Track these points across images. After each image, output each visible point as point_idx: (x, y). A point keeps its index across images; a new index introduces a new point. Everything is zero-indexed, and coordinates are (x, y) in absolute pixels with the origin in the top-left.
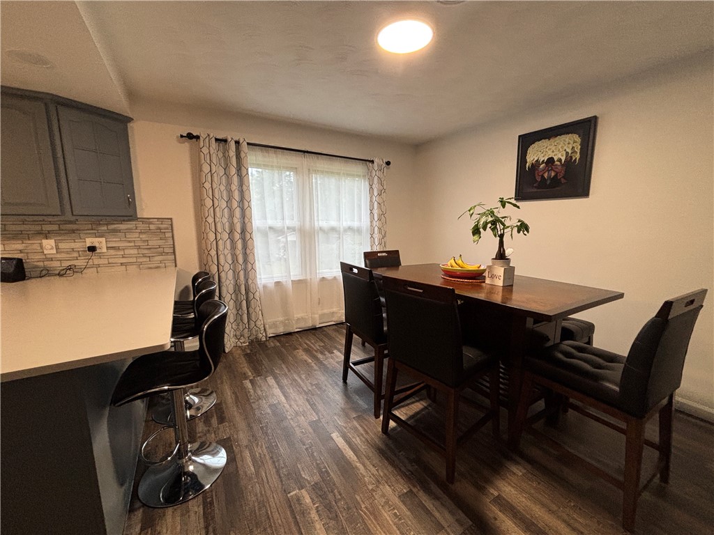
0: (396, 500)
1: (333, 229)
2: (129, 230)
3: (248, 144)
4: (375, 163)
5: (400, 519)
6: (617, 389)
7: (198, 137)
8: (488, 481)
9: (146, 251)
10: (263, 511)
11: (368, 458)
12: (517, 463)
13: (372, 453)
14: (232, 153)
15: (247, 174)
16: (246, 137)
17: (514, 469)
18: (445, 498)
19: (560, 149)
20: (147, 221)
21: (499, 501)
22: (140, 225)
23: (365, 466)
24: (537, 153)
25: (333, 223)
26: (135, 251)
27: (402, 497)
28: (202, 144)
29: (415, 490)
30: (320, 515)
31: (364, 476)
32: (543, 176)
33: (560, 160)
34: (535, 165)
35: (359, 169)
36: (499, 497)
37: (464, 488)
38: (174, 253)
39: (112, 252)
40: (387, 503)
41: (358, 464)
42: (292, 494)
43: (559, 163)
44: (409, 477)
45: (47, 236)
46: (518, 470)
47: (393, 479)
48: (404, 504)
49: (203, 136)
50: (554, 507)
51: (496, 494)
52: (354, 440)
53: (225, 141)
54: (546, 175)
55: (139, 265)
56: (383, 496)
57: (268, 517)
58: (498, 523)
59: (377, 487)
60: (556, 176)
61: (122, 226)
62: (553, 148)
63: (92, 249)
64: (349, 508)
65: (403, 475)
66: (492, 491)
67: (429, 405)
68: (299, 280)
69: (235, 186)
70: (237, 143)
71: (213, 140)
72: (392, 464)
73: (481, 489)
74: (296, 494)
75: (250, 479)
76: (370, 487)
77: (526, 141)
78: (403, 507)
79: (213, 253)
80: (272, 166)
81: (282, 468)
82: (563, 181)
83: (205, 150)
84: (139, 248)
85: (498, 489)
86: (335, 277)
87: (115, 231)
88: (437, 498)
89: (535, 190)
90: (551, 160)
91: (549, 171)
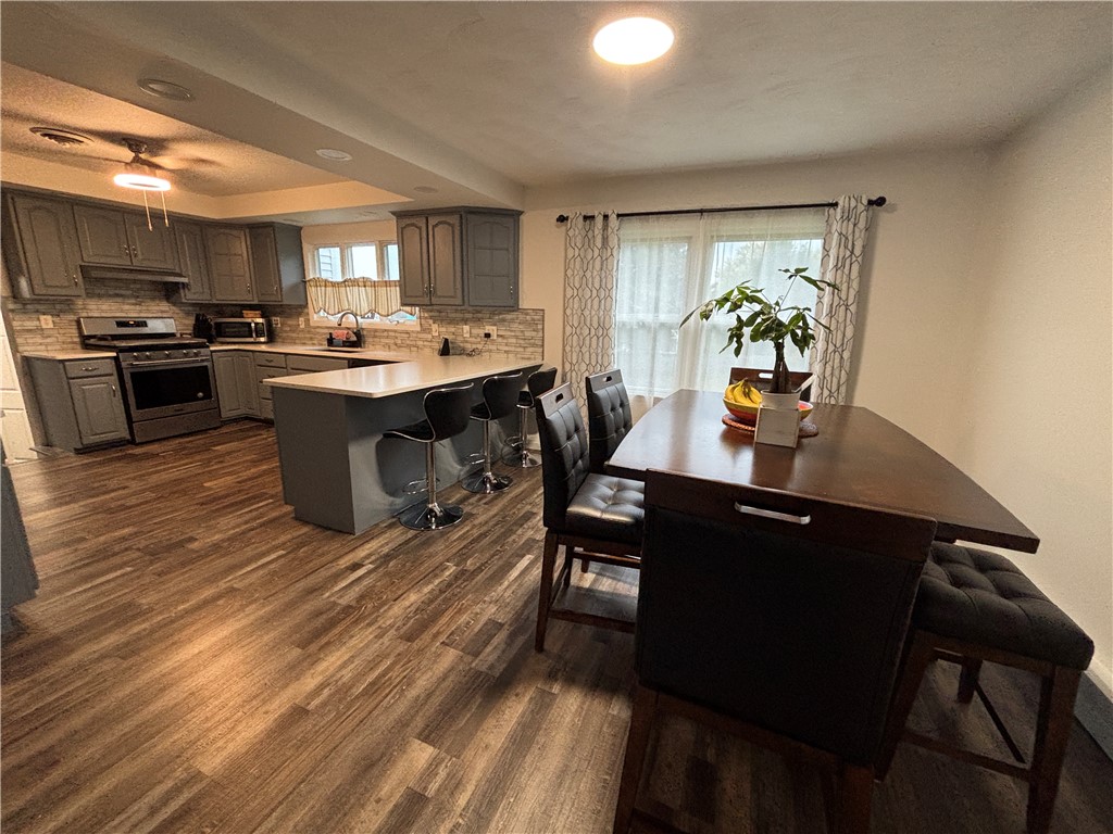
0: (485, 618)
2: (512, 321)
3: (618, 215)
4: (839, 207)
5: (467, 627)
7: (567, 218)
9: (522, 342)
14: (599, 230)
16: (615, 207)
20: (525, 312)
21: (547, 695)
22: (521, 317)
23: (508, 587)
26: (514, 341)
27: (492, 621)
28: (570, 225)
29: (507, 627)
31: (495, 591)
36: (554, 695)
38: (543, 346)
39: (500, 340)
40: (478, 614)
41: (507, 582)
45: (465, 321)
47: (507, 610)
48: (486, 624)
49: (572, 216)
53: (593, 217)
61: (509, 317)
63: (488, 336)
66: (556, 687)
70: (606, 217)
71: (581, 218)
83: (571, 233)
84: (517, 337)
87: (504, 320)
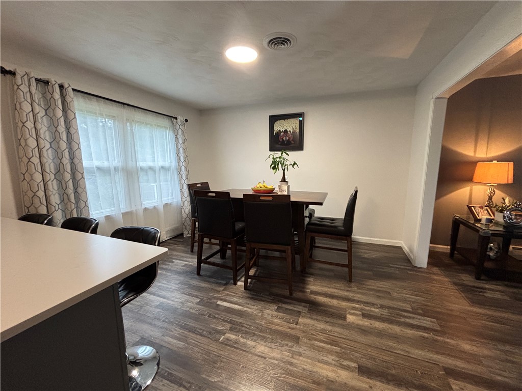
0: (275, 313)
1: (151, 168)
3: (74, 90)
4: (178, 120)
5: (283, 318)
6: (343, 228)
7: (13, 74)
8: (304, 288)
10: (212, 356)
11: (247, 303)
12: (309, 277)
13: (248, 301)
14: (57, 95)
15: (75, 117)
16: (71, 83)
17: (309, 279)
18: (294, 302)
19: (290, 126)
21: (312, 292)
23: (249, 308)
24: (279, 127)
25: (151, 164)
27: (277, 310)
28: (19, 82)
29: (280, 305)
30: (246, 338)
31: (253, 312)
32: (283, 139)
33: (290, 131)
34: (279, 133)
35: (166, 122)
36: (311, 291)
37: (298, 294)
40: (272, 316)
41: (245, 309)
42: (221, 339)
43: (289, 133)
44: (273, 301)
46: (311, 279)
47: (267, 306)
48: (279, 312)
49: (20, 72)
50: (329, 286)
51: (310, 291)
52: (232, 300)
53: (47, 83)
54: (284, 139)
56: (269, 315)
57: (218, 356)
58: (317, 300)
59: (263, 313)
60: (289, 139)
62: (287, 125)
64: (257, 328)
65: (270, 302)
66: (308, 291)
67: (257, 269)
68: (126, 212)
69: (62, 128)
70: (61, 87)
71: (34, 79)
72: (261, 300)
73: (304, 292)
74: (224, 338)
75: (186, 348)
76: (260, 315)
77: (273, 119)
78: (280, 314)
79: (41, 194)
80: (96, 114)
81: (203, 332)
82: (292, 142)
83: (24, 88)
85: (309, 289)
86: (155, 207)
88: (290, 304)
89: (279, 146)
90: (286, 131)
91: (285, 136)
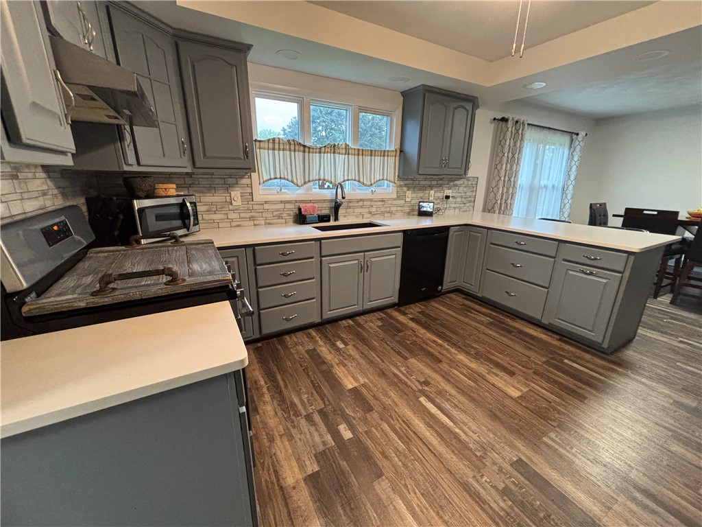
2: (461, 185)
4: (580, 135)
9: (464, 200)
20: (469, 179)
22: (466, 182)
26: (460, 199)
38: (475, 201)
39: (453, 199)
45: (431, 187)
55: (460, 208)
61: (459, 182)
63: (447, 197)
71: (515, 122)
87: (456, 185)
